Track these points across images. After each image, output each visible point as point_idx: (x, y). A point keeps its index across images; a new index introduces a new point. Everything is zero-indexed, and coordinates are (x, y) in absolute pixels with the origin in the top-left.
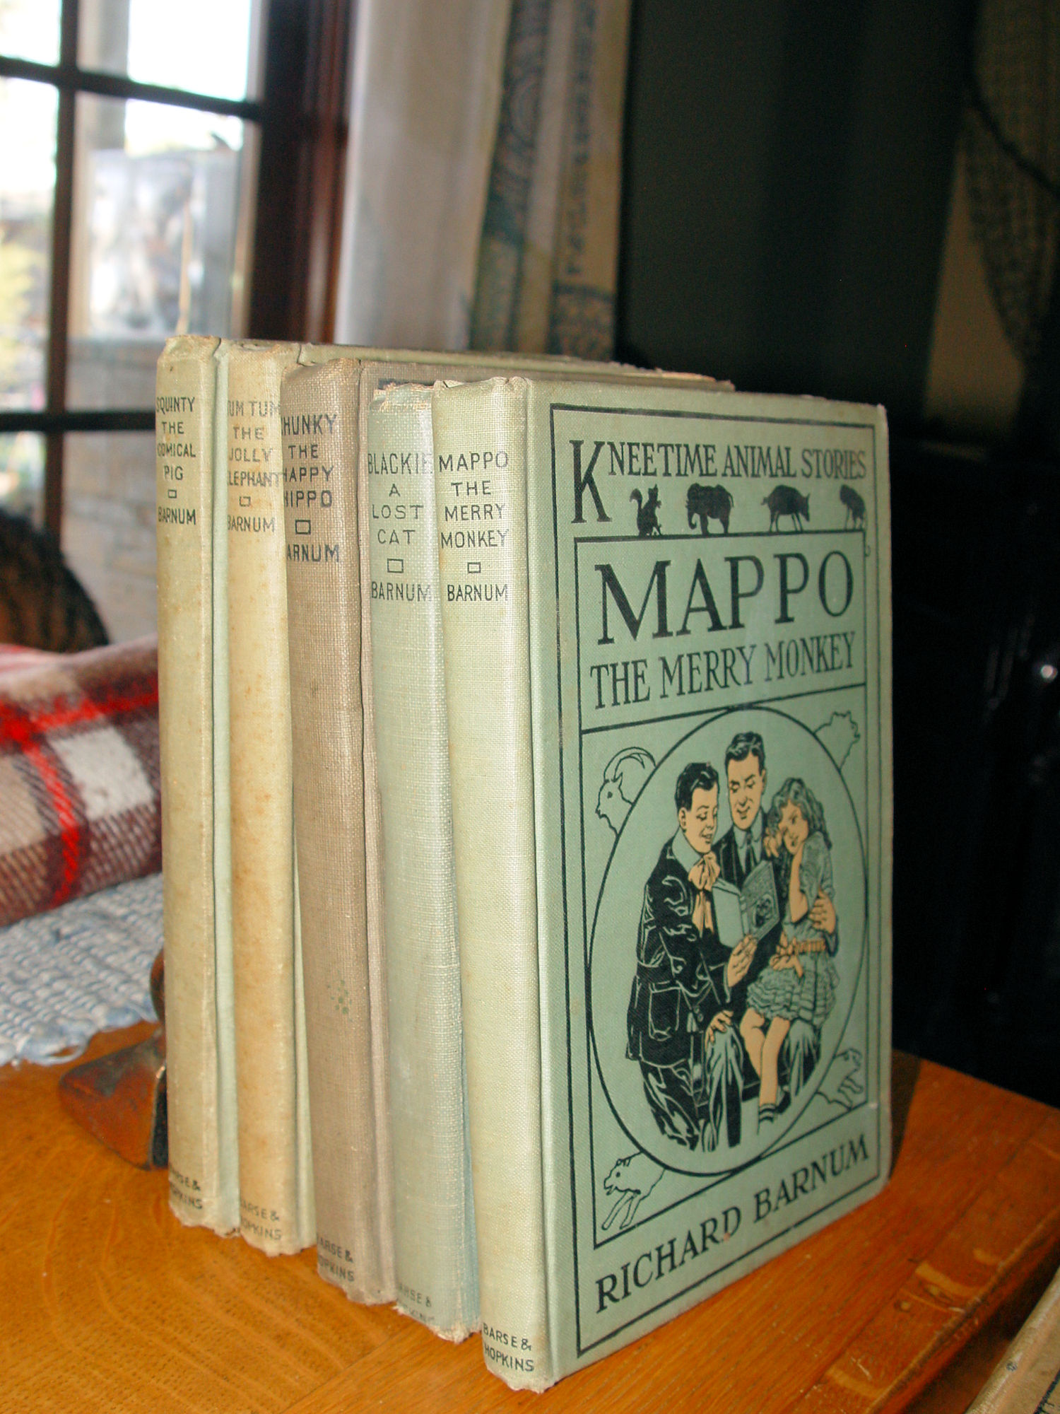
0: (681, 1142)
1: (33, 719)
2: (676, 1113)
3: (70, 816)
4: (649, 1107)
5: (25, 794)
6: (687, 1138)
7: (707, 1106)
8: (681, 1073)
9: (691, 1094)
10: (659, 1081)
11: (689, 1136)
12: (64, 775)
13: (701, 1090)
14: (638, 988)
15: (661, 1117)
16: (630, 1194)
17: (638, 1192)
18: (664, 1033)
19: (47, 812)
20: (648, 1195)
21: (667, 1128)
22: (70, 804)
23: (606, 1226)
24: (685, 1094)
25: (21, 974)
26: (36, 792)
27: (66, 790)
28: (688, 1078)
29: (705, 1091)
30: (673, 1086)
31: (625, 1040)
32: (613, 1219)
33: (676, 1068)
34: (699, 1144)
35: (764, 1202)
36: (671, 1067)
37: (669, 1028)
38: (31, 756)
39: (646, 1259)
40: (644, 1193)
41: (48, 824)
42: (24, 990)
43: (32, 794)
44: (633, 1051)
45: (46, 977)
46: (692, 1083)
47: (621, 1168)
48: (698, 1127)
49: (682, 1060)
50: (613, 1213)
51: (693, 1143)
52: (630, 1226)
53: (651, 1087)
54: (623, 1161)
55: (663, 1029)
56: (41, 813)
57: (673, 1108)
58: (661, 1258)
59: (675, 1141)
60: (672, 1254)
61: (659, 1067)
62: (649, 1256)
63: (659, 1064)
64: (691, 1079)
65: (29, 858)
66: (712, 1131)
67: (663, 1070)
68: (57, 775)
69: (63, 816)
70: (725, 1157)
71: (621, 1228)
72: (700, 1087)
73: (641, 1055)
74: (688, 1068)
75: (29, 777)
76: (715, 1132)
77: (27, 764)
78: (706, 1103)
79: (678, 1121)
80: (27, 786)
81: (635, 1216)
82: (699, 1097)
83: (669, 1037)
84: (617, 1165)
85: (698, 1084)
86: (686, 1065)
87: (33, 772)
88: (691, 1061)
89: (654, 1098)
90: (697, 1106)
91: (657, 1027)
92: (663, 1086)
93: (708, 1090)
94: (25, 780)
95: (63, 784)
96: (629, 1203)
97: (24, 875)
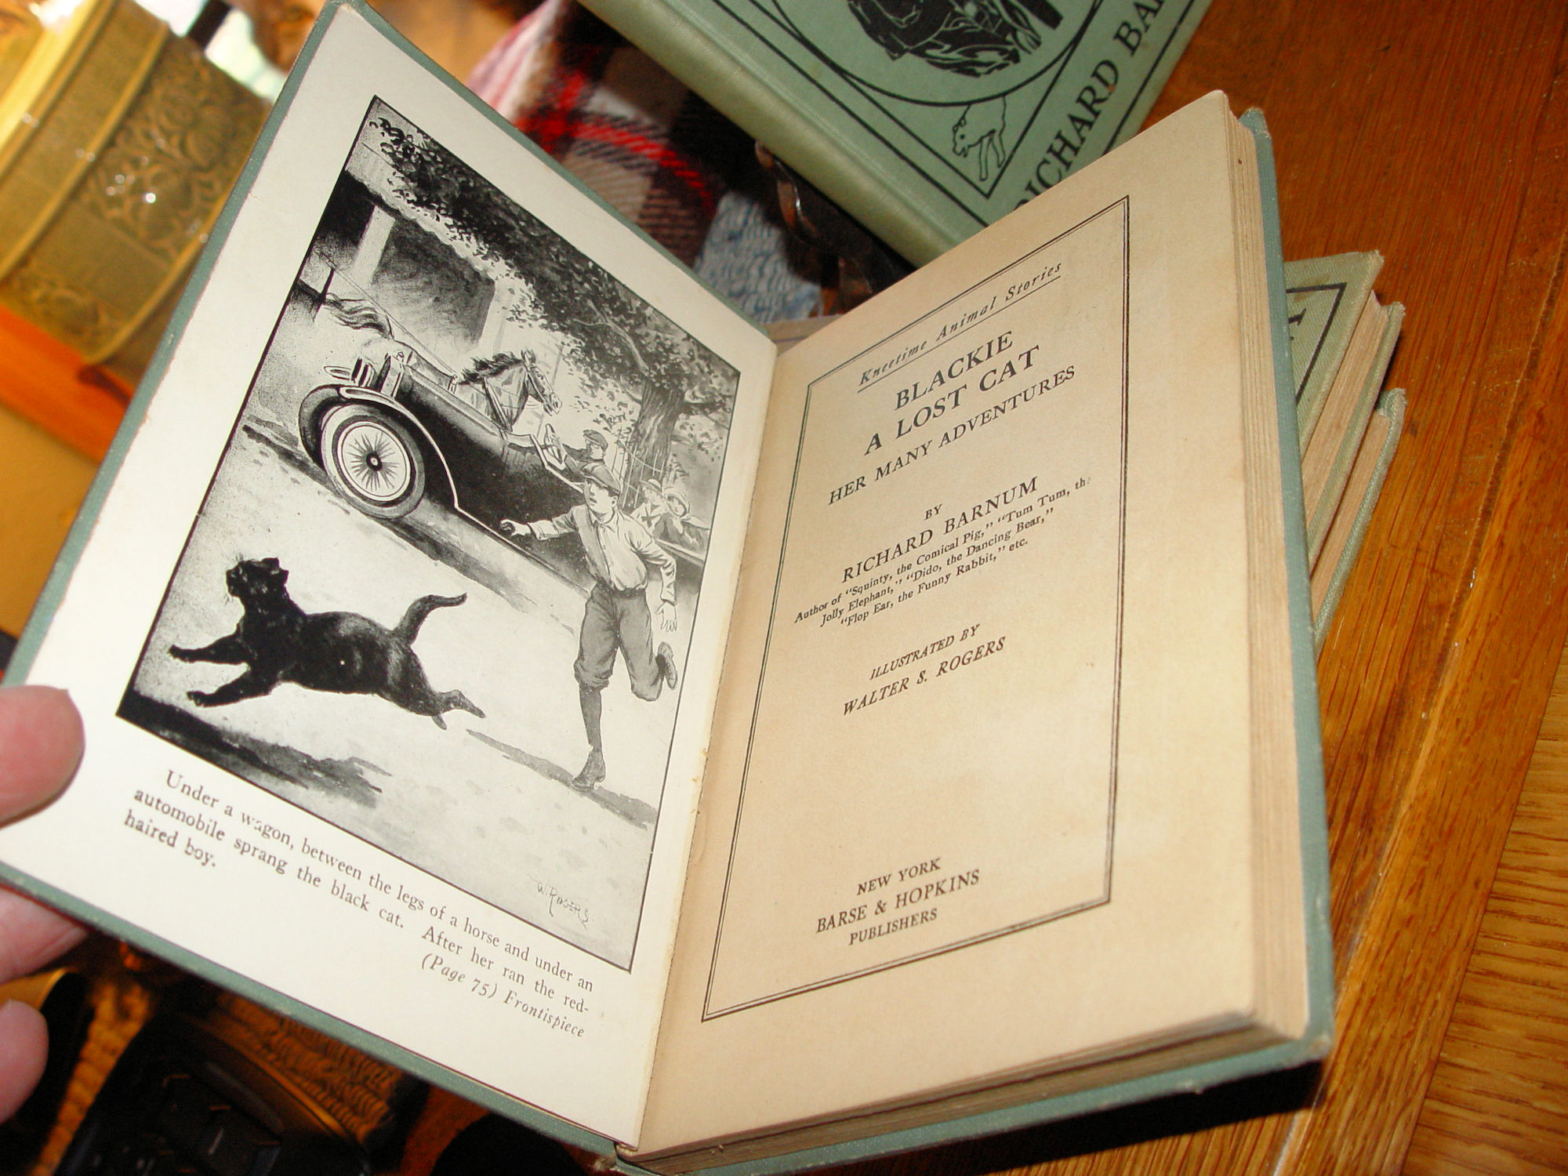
0: (1001, 67)
1: (557, 106)
2: (978, 53)
3: (652, 147)
4: (948, 72)
5: (607, 167)
6: (1005, 59)
7: (1004, 22)
8: (956, 24)
9: (980, 28)
10: (940, 47)
11: (1006, 56)
12: (618, 123)
13: (987, 17)
14: (859, 9)
15: (966, 69)
16: (986, 141)
17: (992, 132)
18: (913, 14)
19: (634, 162)
20: (1004, 125)
21: (979, 70)
22: (642, 139)
23: (984, 176)
24: (975, 33)
25: (737, 287)
26: (610, 158)
27: (630, 132)
28: (965, 22)
29: (991, 15)
30: (955, 39)
31: (882, 50)
32: (986, 166)
33: (947, 26)
34: (1021, 53)
35: (1128, 34)
36: (942, 28)
37: (914, 7)
38: (582, 137)
39: (1044, 168)
40: (998, 128)
41: (643, 170)
42: (749, 295)
43: (611, 162)
44: (895, 51)
45: (754, 272)
46: (973, 21)
47: (960, 131)
48: (1009, 43)
49: (949, 15)
50: (982, 163)
51: (1015, 58)
52: (1007, 158)
53: (937, 58)
54: (959, 124)
55: (910, 11)
56: (629, 168)
57: (971, 53)
58: (1058, 155)
59: (995, 71)
60: (1066, 143)
61: (930, 39)
62: (1045, 162)
63: (928, 37)
64: (970, 19)
65: (655, 206)
66: (1026, 34)
67: (936, 38)
68: (613, 128)
69: (647, 151)
70: (1054, 40)
71: (999, 166)
72: (983, 16)
73: (905, 47)
74: (960, 15)
75: (595, 153)
76: (1029, 32)
77: (585, 144)
78: (1000, 21)
79: (983, 56)
80: (600, 161)
81: (1005, 148)
82: (990, 24)
83: (919, 12)
84: (955, 132)
85: (979, 17)
86: (956, 15)
87: (594, 145)
88: (958, 9)
89: (947, 62)
90: (993, 31)
91: (901, 17)
92: (947, 47)
93: (994, 11)
94: (594, 157)
95: (625, 129)
96: (991, 146)
97: (666, 221)
